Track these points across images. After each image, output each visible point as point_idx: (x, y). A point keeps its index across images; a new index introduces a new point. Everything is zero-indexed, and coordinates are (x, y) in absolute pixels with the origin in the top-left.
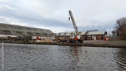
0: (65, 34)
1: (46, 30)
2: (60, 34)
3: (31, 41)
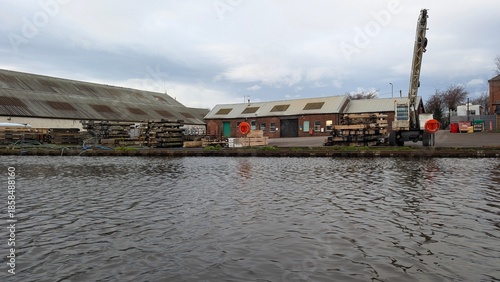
0: (248, 110)
1: (155, 95)
2: (227, 111)
3: (191, 143)
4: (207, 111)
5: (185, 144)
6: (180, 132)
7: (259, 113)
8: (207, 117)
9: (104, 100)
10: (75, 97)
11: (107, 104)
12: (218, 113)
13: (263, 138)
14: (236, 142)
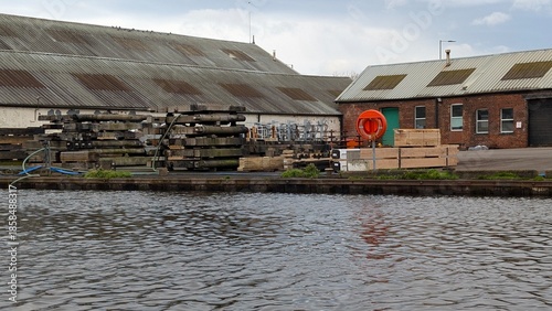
0: (445, 77)
1: (228, 48)
2: (391, 81)
3: (257, 161)
4: (345, 82)
5: (243, 163)
6: (237, 134)
7: (472, 85)
8: (345, 95)
9: (105, 63)
10: (42, 57)
11: (112, 73)
12: (370, 87)
13: (439, 147)
14: (353, 159)
